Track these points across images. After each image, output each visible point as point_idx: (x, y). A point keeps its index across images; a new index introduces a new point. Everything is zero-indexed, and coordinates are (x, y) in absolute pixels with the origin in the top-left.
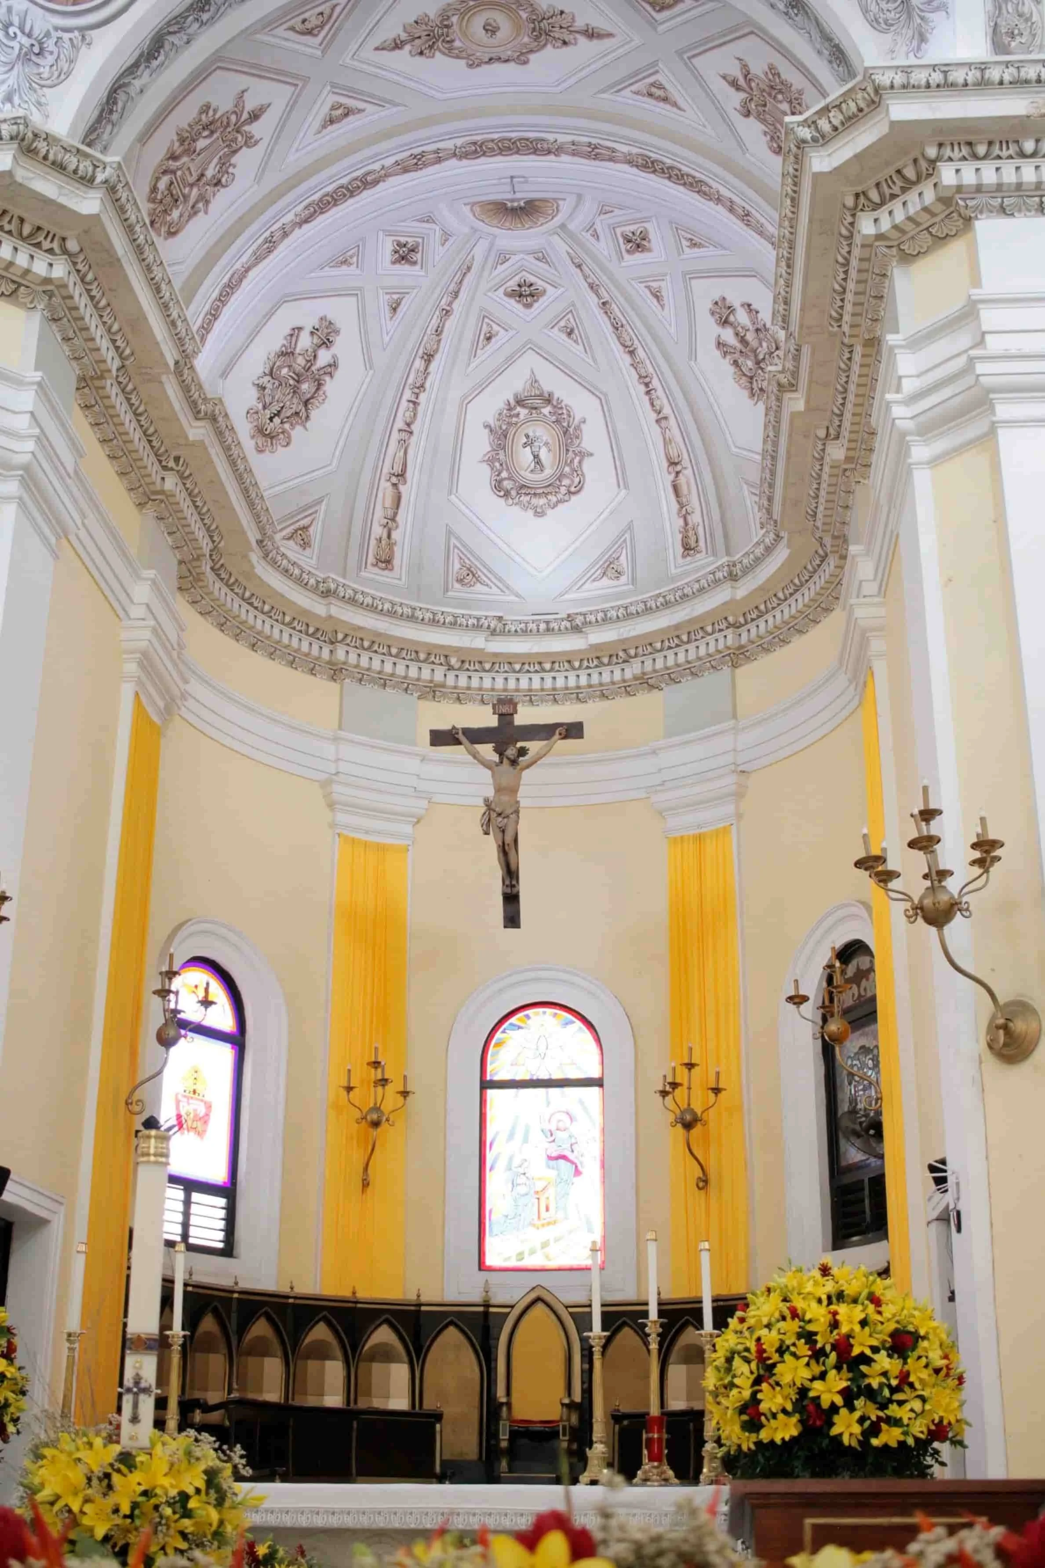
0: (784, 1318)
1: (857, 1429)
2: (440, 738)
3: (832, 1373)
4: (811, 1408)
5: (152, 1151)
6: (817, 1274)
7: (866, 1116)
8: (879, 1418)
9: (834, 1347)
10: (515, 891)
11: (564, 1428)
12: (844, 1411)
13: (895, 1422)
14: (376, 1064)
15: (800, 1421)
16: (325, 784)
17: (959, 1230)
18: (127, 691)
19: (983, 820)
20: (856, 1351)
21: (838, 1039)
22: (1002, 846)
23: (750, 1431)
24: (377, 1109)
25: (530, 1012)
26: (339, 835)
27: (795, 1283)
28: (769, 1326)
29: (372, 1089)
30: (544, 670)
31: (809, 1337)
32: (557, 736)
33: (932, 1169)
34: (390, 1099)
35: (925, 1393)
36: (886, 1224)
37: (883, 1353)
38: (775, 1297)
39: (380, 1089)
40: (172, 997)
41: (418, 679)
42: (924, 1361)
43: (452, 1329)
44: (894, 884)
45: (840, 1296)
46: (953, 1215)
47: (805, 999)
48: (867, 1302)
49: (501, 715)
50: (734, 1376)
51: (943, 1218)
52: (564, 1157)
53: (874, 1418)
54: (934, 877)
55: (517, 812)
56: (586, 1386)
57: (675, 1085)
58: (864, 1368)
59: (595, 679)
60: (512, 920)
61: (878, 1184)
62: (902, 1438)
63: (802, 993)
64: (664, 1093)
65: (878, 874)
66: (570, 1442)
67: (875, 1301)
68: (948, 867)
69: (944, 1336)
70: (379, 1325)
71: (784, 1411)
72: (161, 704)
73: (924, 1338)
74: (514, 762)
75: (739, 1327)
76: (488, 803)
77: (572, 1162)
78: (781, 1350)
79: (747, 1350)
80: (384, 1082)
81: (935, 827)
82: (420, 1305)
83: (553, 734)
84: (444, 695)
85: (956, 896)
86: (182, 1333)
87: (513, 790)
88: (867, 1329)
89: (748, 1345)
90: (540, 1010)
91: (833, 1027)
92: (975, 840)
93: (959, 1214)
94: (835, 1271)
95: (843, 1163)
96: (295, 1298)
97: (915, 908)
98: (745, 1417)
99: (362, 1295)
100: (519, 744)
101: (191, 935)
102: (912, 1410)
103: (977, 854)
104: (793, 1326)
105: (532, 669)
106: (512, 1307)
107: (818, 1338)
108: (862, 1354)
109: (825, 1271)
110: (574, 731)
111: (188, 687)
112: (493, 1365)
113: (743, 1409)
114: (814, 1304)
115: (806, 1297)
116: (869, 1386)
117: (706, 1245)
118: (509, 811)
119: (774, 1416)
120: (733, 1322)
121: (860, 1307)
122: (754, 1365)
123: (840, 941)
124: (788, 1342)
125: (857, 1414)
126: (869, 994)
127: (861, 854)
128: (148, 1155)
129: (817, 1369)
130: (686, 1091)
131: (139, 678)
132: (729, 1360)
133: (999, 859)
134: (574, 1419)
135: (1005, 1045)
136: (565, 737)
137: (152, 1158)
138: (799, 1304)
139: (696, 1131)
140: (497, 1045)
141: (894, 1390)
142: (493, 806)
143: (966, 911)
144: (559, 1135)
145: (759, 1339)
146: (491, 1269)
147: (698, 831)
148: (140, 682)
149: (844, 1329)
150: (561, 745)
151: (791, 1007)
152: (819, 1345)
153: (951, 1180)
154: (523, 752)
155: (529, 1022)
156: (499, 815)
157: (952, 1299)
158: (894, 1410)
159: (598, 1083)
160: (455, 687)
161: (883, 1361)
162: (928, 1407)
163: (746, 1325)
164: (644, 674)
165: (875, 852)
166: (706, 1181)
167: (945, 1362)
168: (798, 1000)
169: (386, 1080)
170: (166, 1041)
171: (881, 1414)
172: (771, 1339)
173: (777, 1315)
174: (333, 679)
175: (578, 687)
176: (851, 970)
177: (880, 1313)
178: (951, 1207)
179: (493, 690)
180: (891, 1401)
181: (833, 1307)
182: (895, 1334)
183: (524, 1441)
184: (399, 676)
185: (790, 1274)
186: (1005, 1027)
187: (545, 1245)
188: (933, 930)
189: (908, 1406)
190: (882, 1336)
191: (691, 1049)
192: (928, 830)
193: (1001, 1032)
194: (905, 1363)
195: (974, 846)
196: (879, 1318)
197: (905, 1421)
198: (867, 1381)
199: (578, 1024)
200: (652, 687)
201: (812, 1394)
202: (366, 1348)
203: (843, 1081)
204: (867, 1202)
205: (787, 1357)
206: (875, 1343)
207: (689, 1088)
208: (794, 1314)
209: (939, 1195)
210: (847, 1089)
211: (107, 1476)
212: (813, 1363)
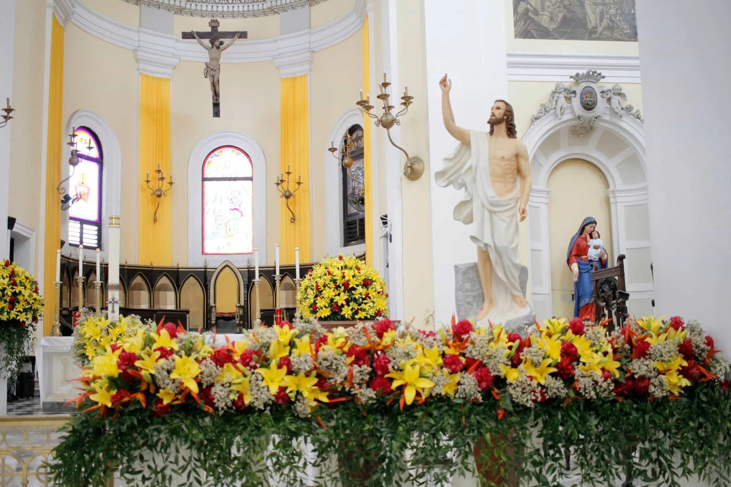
0: (326, 275)
1: (350, 313)
2: (186, 36)
3: (342, 294)
4: (335, 306)
5: (114, 223)
6: (337, 259)
7: (359, 194)
8: (358, 309)
9: (343, 285)
10: (218, 102)
11: (237, 315)
12: (346, 307)
13: (364, 310)
14: (159, 171)
15: (331, 310)
16: (135, 51)
17: (391, 241)
18: (49, 12)
19: (406, 88)
20: (351, 286)
21: (349, 166)
22: (413, 98)
23: (313, 314)
24: (159, 190)
25: (222, 150)
26: (141, 73)
27: (330, 262)
28: (320, 277)
29: (157, 181)
30: (229, 3)
31: (335, 281)
32: (236, 37)
33: (382, 219)
34: (165, 185)
35: (374, 300)
36: (364, 237)
37: (360, 287)
38: (323, 267)
39: (160, 181)
40: (75, 145)
41: (174, 5)
42: (374, 289)
43: (191, 278)
44: (372, 111)
45: (346, 267)
46: (389, 236)
47: (336, 149)
48: (355, 269)
49: (212, 27)
50: (308, 295)
51: (386, 236)
52: (236, 209)
53: (356, 309)
54: (387, 109)
55: (219, 69)
56: (246, 299)
57: (282, 181)
58: (353, 292)
59: (251, 8)
60: (217, 114)
61: (362, 221)
62: (366, 315)
63: (334, 147)
64: (278, 184)
65: (365, 107)
66: (240, 320)
67: (358, 269)
68: (393, 105)
69: (382, 281)
70: (162, 276)
71: (325, 307)
72: (64, 18)
73: (374, 281)
74: (218, 48)
75: (310, 278)
76: (206, 64)
77: (240, 211)
78: (325, 286)
79: (312, 286)
80: (162, 179)
81: (388, 90)
82: (179, 268)
83: (235, 36)
84: (185, 13)
85: (395, 117)
86: (101, 282)
87: (218, 60)
88: (355, 278)
89: (313, 284)
90: (227, 149)
91: (346, 161)
92: (403, 96)
93: (391, 235)
94: (344, 258)
95: (349, 213)
96: (128, 266)
97: (379, 121)
98: (311, 309)
99: (155, 265)
100: (220, 40)
101: (80, 117)
102: (370, 306)
103: (403, 101)
104: (329, 277)
105: (224, 3)
106: (216, 269)
107: (338, 281)
108: (353, 287)
109: (341, 258)
110: (243, 35)
111: (75, 10)
112: (208, 291)
113: (311, 306)
114: (336, 270)
115: (334, 267)
116: (355, 298)
117: (298, 248)
118: (216, 68)
119: (322, 308)
120: (307, 276)
121: (352, 271)
122: (315, 291)
123: (349, 125)
124: (327, 283)
125: (350, 308)
126: (361, 146)
127: (359, 100)
128: (113, 224)
129: (337, 292)
130: (287, 183)
131: (54, 7)
132: (306, 289)
133: (412, 103)
134: (241, 312)
135: (411, 173)
136: (240, 38)
137: (114, 225)
138: (331, 270)
139: (291, 199)
140: (209, 163)
141: (363, 299)
142: (209, 66)
143: (398, 123)
144: (234, 200)
145: (317, 282)
146: (206, 254)
147: (294, 76)
148: (55, 8)
149: (347, 278)
150: (238, 41)
151: (330, 152)
152: (338, 284)
153: (389, 223)
154: (222, 43)
155: (222, 154)
156: (212, 70)
157: (387, 266)
158: (363, 306)
159: (251, 179)
160: (190, 9)
161: (360, 289)
162: (375, 305)
163: (312, 277)
164: (272, 7)
165: (365, 99)
166: (294, 219)
167: (382, 290)
168: (333, 150)
169: (163, 178)
170: (73, 163)
171: (359, 307)
172: (321, 282)
173: (323, 274)
174: (136, 4)
175: (244, 11)
176: (354, 136)
177: (359, 273)
178: (389, 233)
179: (206, 11)
180: (362, 303)
181: (343, 271)
182: (365, 280)
183: (221, 321)
184: (165, 4)
185: (328, 259)
186: (411, 167)
187: (228, 244)
188: (385, 129)
189: (368, 305)
190: (360, 280)
191: (289, 166)
192: (385, 91)
193: (409, 169)
194: (368, 290)
195: (402, 98)
196: (359, 274)
197: (367, 310)
198: (354, 296)
199: (242, 155)
200: (275, 12)
201: (335, 301)
202: (157, 285)
203: (350, 180)
204: (358, 227)
205: (326, 288)
206: (357, 283)
207: (288, 182)
208: (329, 273)
209: (384, 228)
210: (351, 184)
211: (107, 329)
212: (336, 290)
